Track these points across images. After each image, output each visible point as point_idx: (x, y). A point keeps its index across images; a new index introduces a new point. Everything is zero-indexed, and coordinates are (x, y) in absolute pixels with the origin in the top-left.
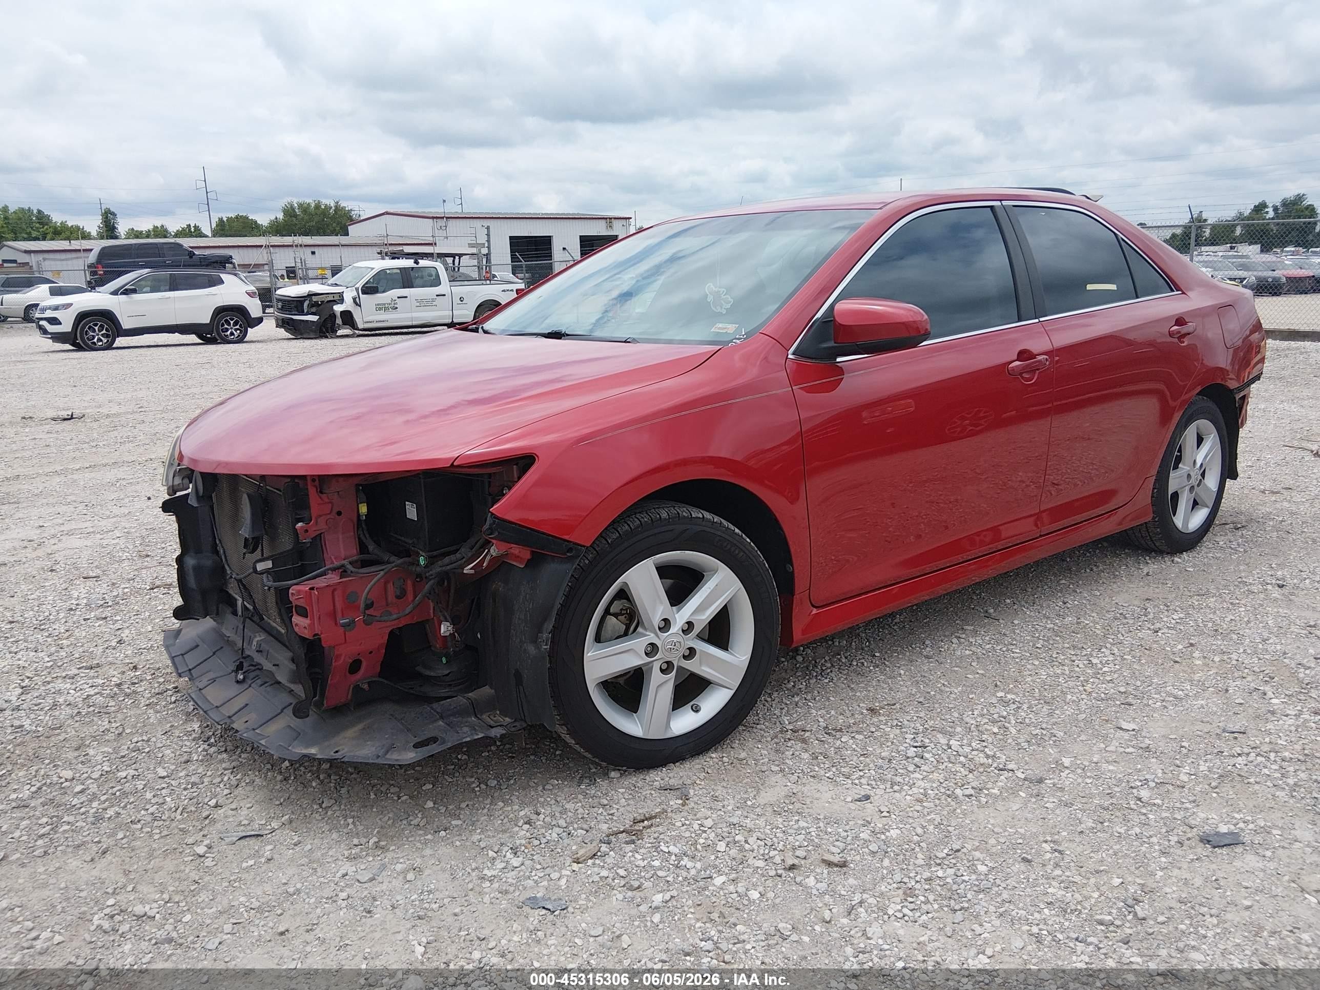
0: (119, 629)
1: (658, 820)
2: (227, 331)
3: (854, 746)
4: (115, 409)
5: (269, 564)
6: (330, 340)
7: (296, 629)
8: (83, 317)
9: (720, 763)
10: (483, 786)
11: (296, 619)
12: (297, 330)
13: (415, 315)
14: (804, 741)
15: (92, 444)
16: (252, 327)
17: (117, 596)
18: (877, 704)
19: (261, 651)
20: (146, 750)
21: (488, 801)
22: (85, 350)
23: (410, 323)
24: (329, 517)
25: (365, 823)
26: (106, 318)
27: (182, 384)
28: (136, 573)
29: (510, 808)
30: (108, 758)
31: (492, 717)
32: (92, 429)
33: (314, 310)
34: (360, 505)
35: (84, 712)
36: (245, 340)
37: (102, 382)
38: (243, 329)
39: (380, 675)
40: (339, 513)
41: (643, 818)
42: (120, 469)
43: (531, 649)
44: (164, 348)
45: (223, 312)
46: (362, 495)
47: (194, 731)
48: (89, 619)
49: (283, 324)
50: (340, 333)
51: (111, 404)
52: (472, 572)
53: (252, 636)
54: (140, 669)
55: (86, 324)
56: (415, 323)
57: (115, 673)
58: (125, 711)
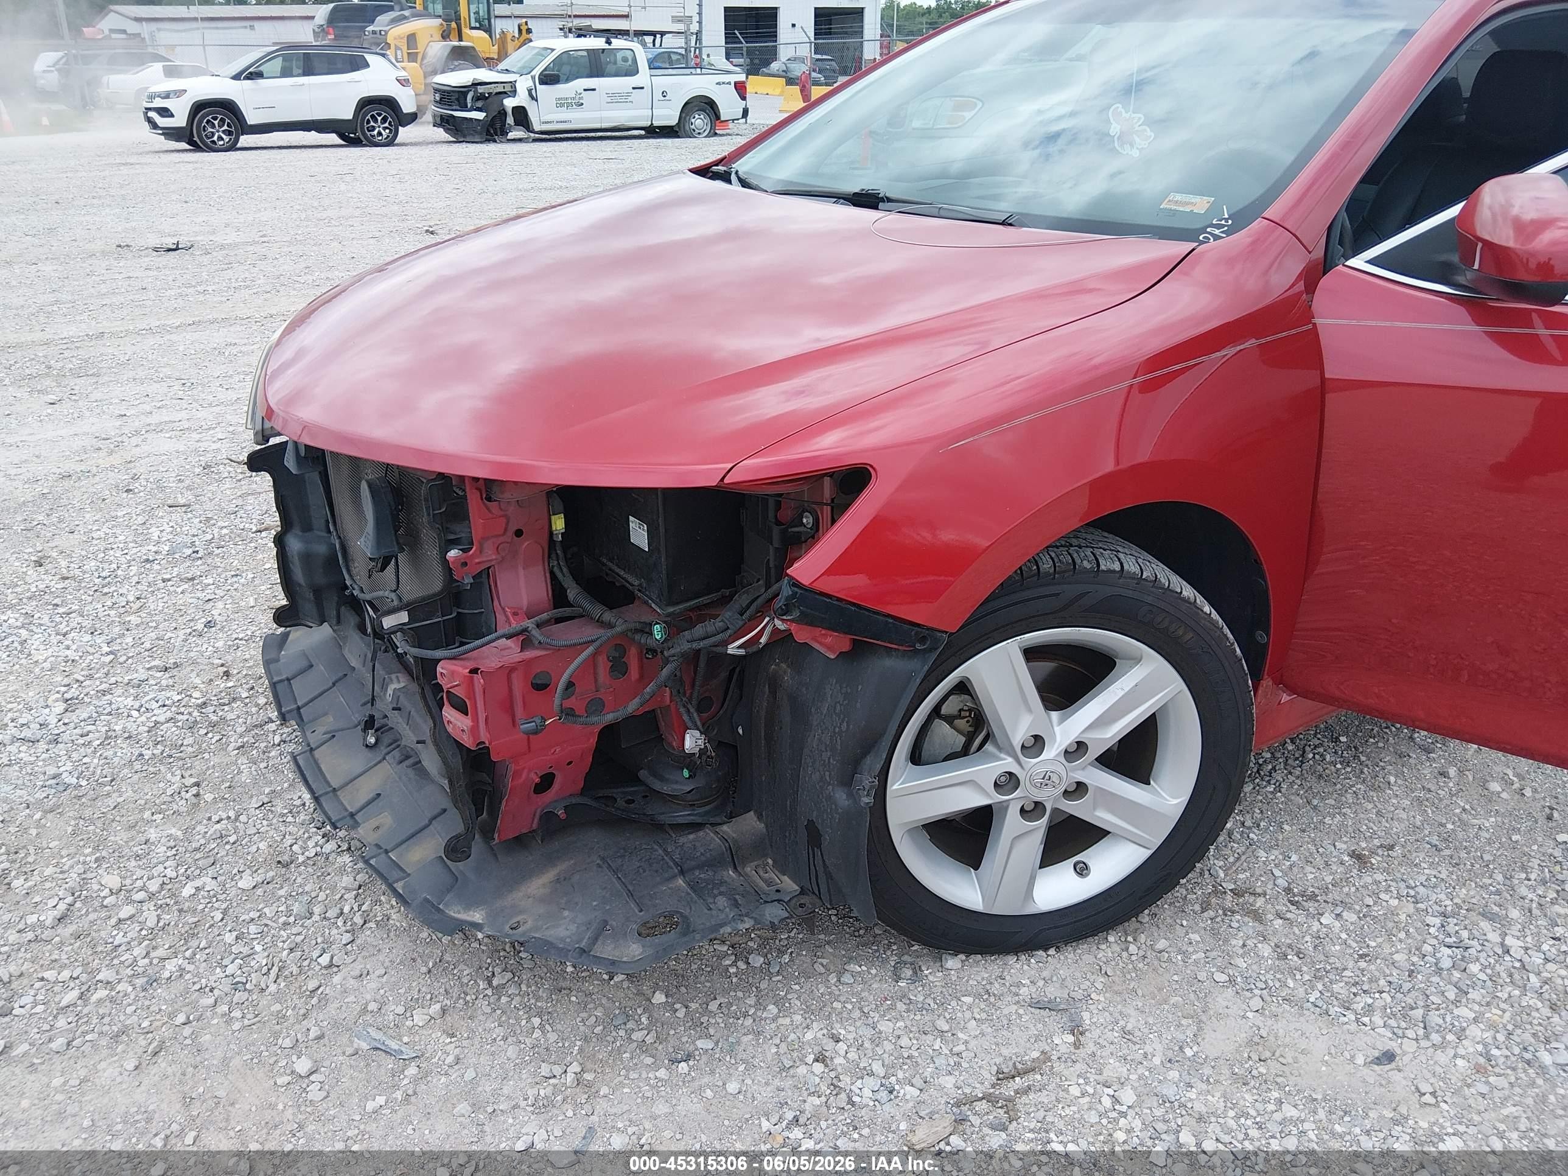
0: (209, 600)
1: (1038, 1077)
2: (373, 130)
3: (1344, 936)
4: (232, 237)
5: (403, 617)
6: (499, 145)
7: (450, 729)
8: (199, 107)
9: (1125, 954)
10: (742, 965)
11: (449, 713)
12: (459, 130)
13: (606, 114)
14: (1257, 916)
15: (199, 288)
16: (403, 126)
17: (210, 541)
18: (1364, 845)
19: (399, 709)
20: (232, 839)
21: (751, 1001)
22: (203, 151)
23: (597, 126)
24: (502, 539)
25: (559, 1027)
26: (227, 108)
27: (316, 204)
28: (240, 502)
29: (787, 1021)
30: (174, 852)
31: (761, 873)
32: (201, 265)
33: (479, 104)
34: (553, 518)
35: (147, 754)
36: (396, 142)
37: (219, 197)
38: (393, 128)
39: (583, 793)
40: (519, 533)
41: (1012, 1073)
42: (232, 329)
43: (841, 797)
44: (298, 151)
45: (367, 104)
46: (558, 503)
47: (304, 805)
48: (169, 580)
49: (444, 122)
50: (511, 135)
51: (228, 230)
52: (742, 652)
53: (387, 680)
54: (233, 676)
55: (203, 117)
56: (605, 125)
57: (198, 681)
58: (206, 756)
